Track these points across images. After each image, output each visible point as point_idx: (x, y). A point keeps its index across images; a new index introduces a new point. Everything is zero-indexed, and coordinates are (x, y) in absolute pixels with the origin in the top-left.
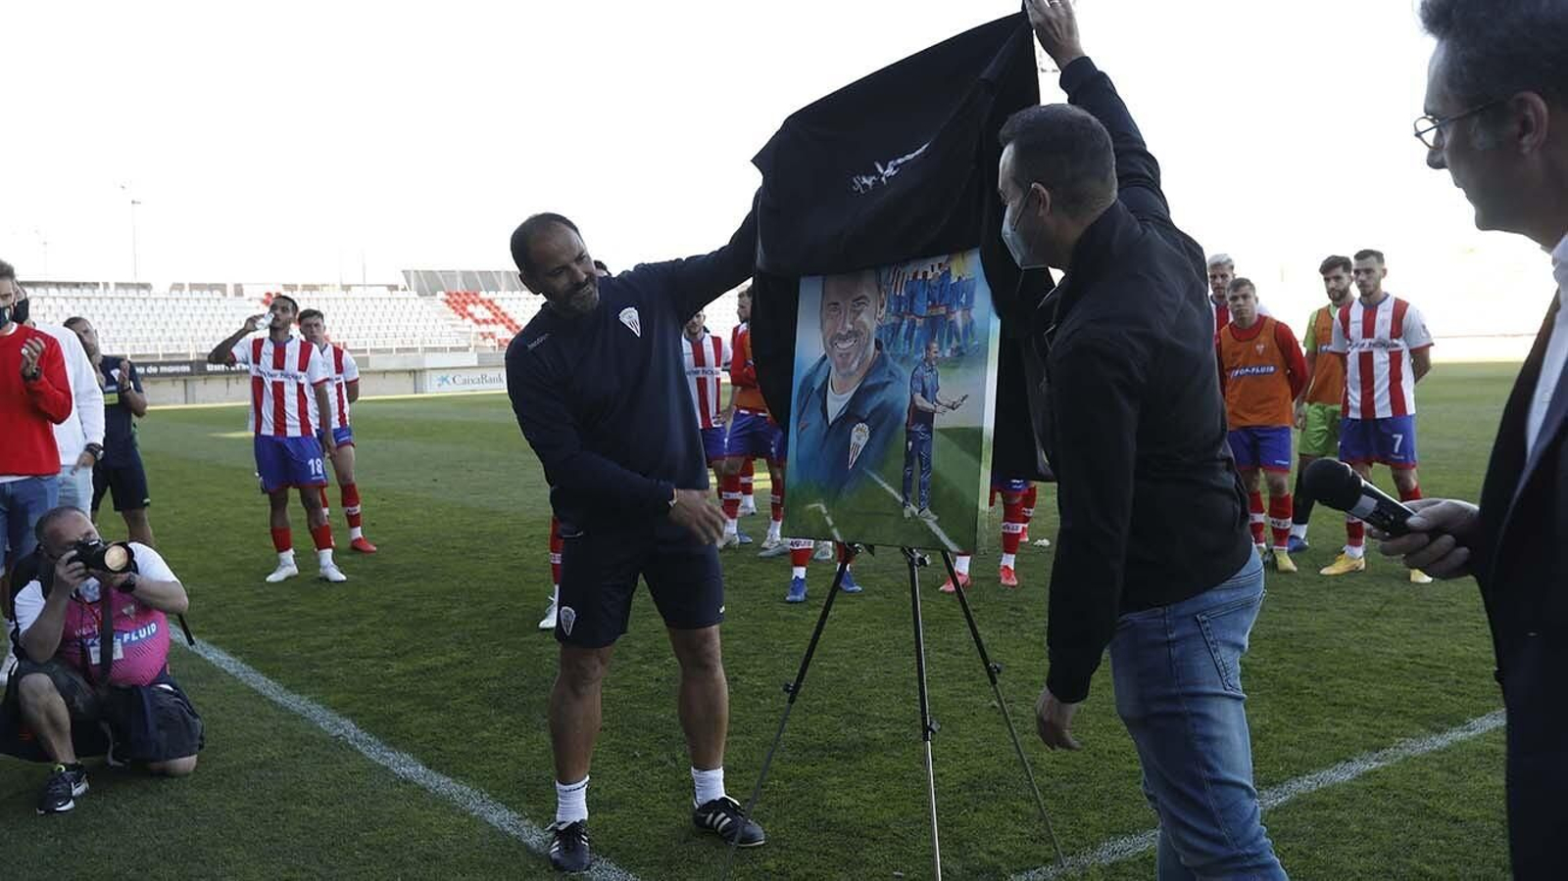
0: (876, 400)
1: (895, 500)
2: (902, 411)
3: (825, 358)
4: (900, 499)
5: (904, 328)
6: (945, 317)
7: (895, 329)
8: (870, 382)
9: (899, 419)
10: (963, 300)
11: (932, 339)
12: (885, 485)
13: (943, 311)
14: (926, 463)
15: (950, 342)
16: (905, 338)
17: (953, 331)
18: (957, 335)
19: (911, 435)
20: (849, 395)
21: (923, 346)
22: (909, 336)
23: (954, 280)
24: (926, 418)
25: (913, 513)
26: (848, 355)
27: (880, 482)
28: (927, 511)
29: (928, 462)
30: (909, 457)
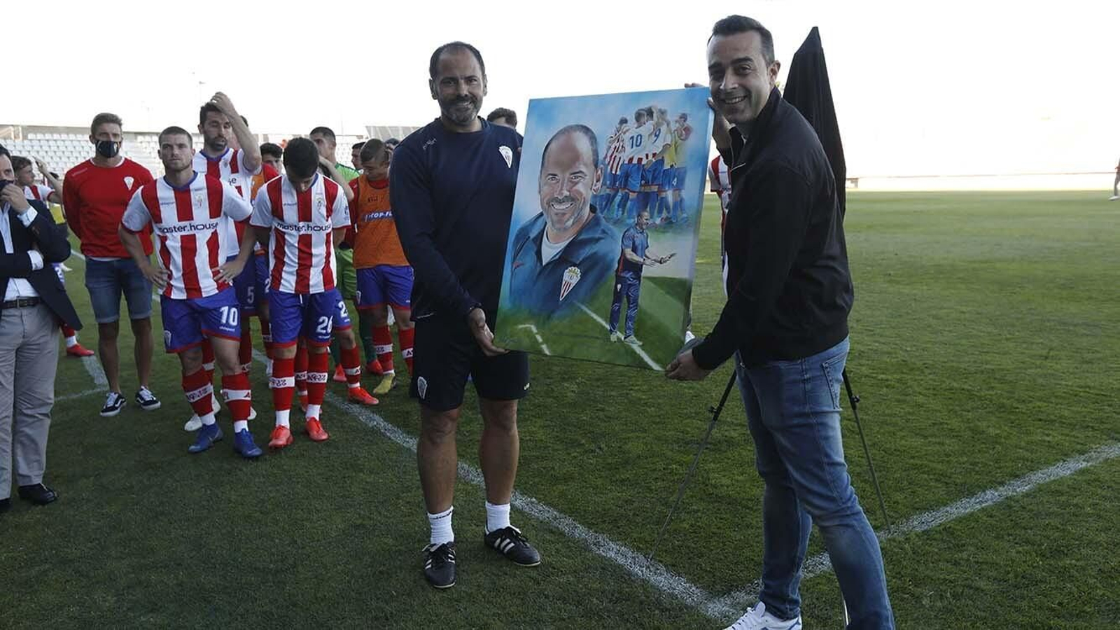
0: (587, 251)
1: (604, 327)
2: (613, 260)
3: (541, 215)
4: (608, 327)
5: (618, 199)
6: (657, 194)
7: (609, 199)
8: (583, 237)
9: (608, 267)
10: (674, 183)
11: (645, 209)
12: (595, 316)
13: (655, 189)
14: (633, 302)
15: (660, 212)
16: (619, 206)
17: (663, 204)
18: (668, 208)
19: (619, 279)
20: (562, 245)
21: (635, 214)
22: (622, 205)
23: (667, 167)
24: (636, 268)
25: (619, 339)
26: (564, 214)
27: (589, 312)
28: (633, 338)
29: (636, 301)
30: (618, 297)
